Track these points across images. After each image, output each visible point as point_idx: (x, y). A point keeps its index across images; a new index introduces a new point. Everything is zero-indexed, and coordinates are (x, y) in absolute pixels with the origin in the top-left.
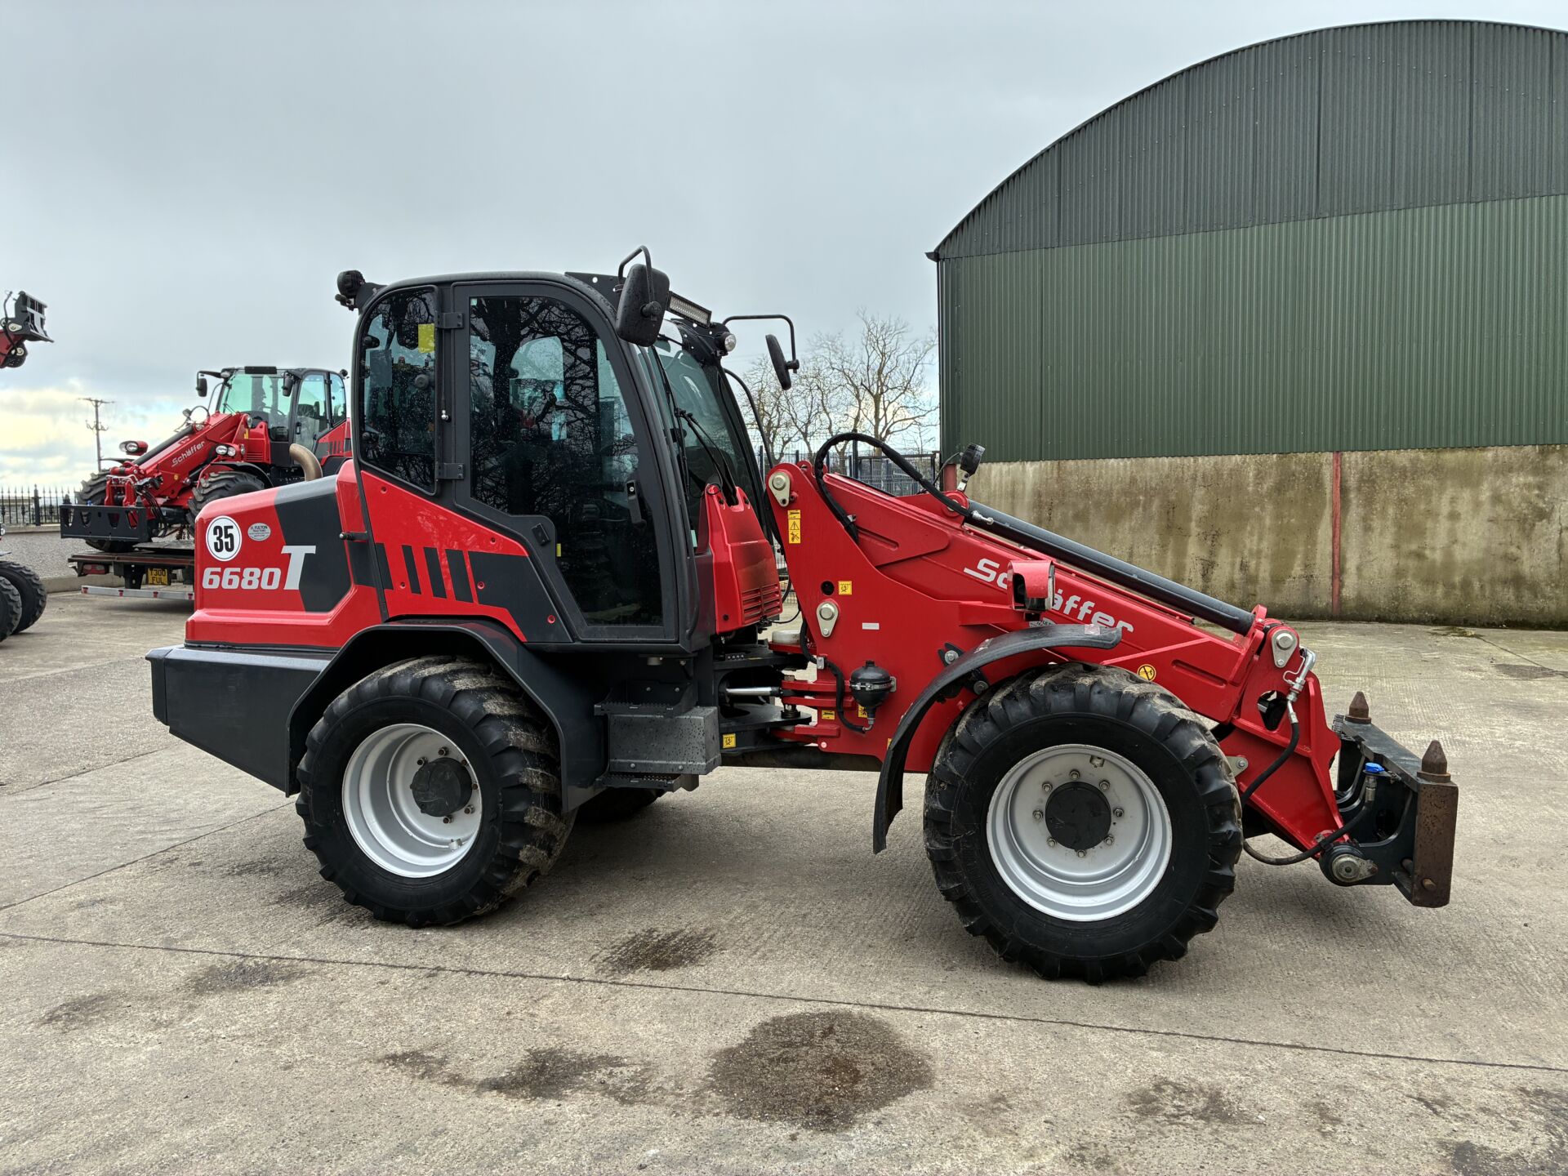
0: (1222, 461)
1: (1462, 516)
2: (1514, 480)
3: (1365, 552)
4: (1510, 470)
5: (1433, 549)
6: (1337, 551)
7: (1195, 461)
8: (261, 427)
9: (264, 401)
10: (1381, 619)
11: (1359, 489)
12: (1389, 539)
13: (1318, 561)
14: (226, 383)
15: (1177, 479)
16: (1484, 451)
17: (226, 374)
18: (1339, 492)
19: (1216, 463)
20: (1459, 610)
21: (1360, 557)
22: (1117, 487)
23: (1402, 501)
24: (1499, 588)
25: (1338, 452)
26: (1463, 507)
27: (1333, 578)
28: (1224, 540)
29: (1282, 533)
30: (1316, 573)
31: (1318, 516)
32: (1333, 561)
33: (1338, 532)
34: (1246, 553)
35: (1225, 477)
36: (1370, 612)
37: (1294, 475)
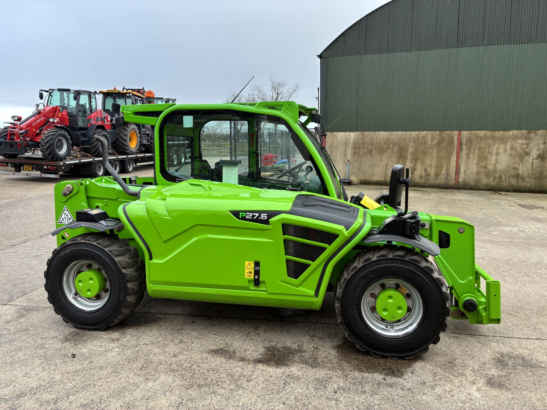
0: (420, 133)
1: (500, 154)
2: (518, 142)
3: (467, 166)
4: (517, 138)
5: (490, 165)
6: (457, 165)
7: (410, 133)
8: (65, 112)
9: (65, 102)
10: (471, 189)
11: (466, 144)
12: (475, 161)
13: (451, 169)
14: (50, 95)
15: (404, 139)
16: (509, 131)
17: (51, 91)
18: (459, 145)
19: (418, 134)
20: (497, 186)
21: (465, 167)
22: (382, 142)
23: (481, 148)
24: (511, 179)
25: (459, 131)
26: (501, 151)
27: (456, 174)
28: (419, 161)
29: (439, 158)
30: (450, 173)
31: (452, 153)
32: (456, 169)
33: (458, 158)
34: (427, 165)
35: (420, 139)
36: (468, 186)
37: (444, 139)
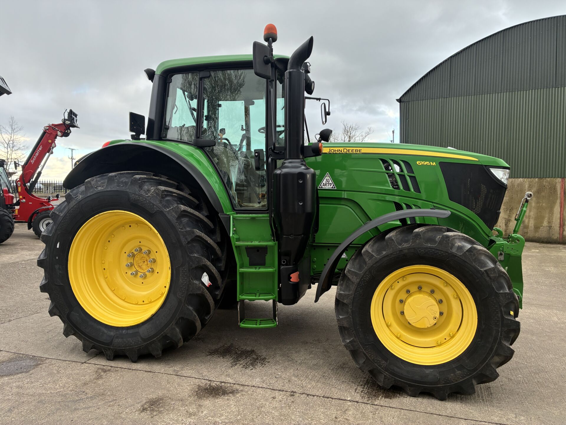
0: (515, 180)
6: (562, 216)
13: (554, 221)
18: (563, 194)
19: (512, 181)
25: (563, 178)
27: (560, 227)
28: (515, 211)
29: (539, 209)
30: (553, 225)
31: (554, 203)
32: (560, 221)
33: (562, 210)
35: (516, 186)
37: (544, 187)
